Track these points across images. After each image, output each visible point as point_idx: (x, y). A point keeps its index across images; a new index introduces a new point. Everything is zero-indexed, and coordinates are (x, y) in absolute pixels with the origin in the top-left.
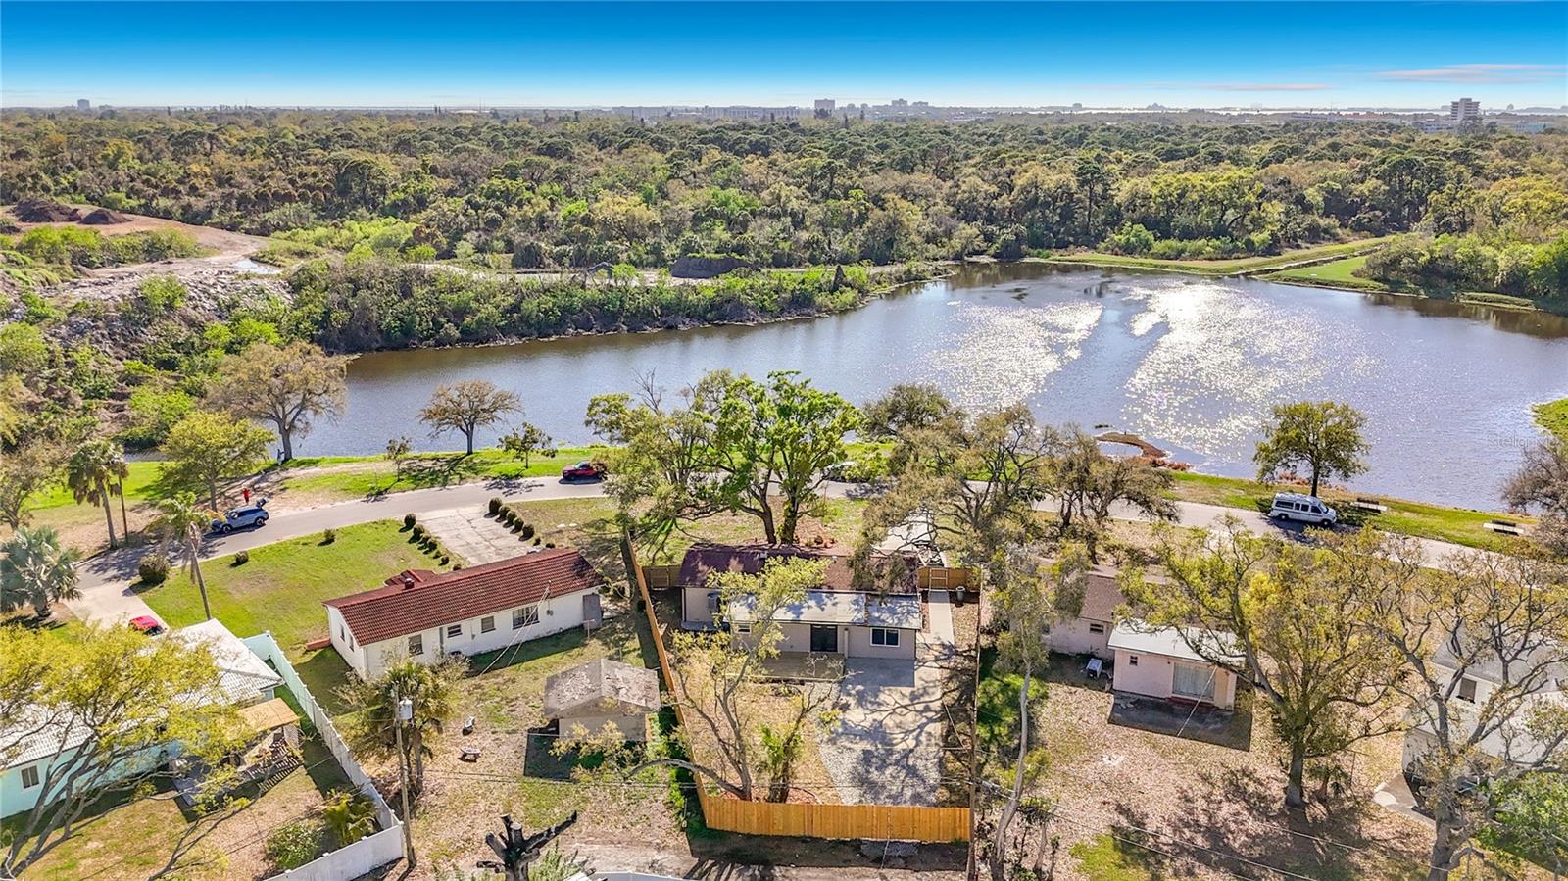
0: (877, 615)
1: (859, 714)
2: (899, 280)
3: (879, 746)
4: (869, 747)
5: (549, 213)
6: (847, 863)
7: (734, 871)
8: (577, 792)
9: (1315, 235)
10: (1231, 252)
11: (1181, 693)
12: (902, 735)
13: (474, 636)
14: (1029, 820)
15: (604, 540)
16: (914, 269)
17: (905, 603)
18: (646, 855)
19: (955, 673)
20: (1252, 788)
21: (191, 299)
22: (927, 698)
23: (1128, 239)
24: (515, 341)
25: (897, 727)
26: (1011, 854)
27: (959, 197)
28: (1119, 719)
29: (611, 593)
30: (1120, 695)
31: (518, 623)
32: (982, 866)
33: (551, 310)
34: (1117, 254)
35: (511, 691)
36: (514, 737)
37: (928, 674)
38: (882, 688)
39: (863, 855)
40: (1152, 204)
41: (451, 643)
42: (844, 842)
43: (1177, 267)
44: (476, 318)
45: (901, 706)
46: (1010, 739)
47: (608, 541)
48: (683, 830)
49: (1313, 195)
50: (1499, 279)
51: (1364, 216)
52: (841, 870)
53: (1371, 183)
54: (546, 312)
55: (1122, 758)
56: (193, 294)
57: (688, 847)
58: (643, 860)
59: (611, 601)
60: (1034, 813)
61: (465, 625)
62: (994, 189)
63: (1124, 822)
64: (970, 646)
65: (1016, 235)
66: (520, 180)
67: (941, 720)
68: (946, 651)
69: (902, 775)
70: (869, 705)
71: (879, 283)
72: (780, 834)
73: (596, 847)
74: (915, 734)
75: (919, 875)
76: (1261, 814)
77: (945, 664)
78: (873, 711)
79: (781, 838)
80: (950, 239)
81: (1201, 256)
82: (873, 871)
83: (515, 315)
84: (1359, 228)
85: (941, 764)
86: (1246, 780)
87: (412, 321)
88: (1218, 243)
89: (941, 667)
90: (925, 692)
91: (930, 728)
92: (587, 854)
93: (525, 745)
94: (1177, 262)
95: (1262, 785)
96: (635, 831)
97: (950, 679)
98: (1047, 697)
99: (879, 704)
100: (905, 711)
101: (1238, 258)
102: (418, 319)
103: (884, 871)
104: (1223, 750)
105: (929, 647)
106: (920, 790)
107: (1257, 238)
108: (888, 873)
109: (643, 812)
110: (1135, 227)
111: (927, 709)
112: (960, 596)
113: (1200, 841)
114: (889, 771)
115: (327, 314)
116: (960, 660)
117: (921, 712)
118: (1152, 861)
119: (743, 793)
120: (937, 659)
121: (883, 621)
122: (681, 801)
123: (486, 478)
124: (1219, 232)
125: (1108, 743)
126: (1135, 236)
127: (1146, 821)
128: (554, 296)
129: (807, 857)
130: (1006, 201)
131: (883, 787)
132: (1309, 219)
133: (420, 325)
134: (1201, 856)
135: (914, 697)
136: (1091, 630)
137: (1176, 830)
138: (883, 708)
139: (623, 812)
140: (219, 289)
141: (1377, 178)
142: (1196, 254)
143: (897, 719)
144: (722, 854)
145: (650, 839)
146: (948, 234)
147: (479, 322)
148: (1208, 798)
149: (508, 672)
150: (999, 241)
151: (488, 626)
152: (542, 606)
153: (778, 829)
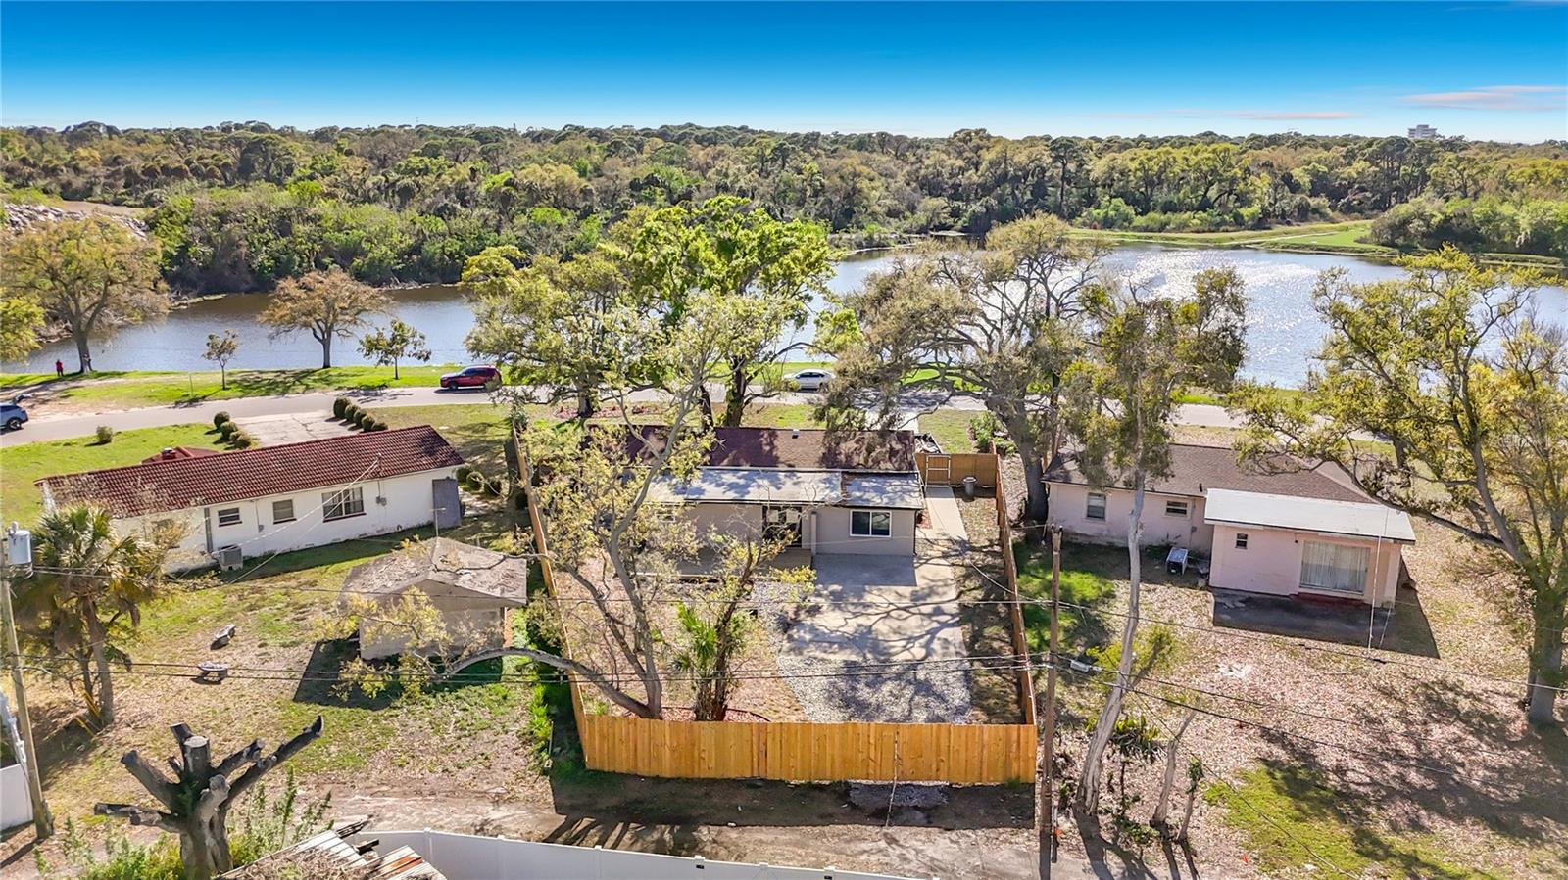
0: (858, 494)
1: (835, 618)
2: (860, 245)
3: (869, 656)
4: (853, 658)
5: (470, 183)
6: (827, 819)
7: (628, 835)
8: (376, 721)
9: (1304, 213)
10: (1219, 225)
11: (1312, 587)
12: (903, 643)
13: (261, 527)
14: (1123, 750)
15: (483, 441)
16: (876, 236)
17: (897, 482)
18: (474, 812)
19: (971, 572)
20: (1465, 704)
21: (13, 224)
22: (936, 599)
23: (1107, 213)
24: (413, 286)
25: (895, 633)
26: (1107, 800)
27: (923, 172)
28: (1228, 621)
29: (482, 490)
30: (1221, 593)
31: (333, 513)
32: (1062, 819)
33: (458, 253)
34: (1095, 228)
35: (305, 597)
36: (293, 651)
37: (934, 572)
38: (867, 588)
39: (853, 806)
40: (1132, 178)
41: (224, 536)
42: (821, 788)
43: (1162, 238)
44: (367, 260)
45: (898, 609)
46: (1071, 646)
47: (488, 442)
48: (544, 773)
49: (1299, 175)
50: (1522, 237)
51: (1353, 197)
52: (817, 830)
53: (1360, 165)
54: (451, 255)
55: (1248, 668)
56: (16, 219)
57: (550, 799)
58: (468, 819)
59: (479, 500)
60: (1131, 741)
61: (245, 508)
62: (960, 163)
63: (1279, 753)
64: (990, 541)
65: (986, 207)
66: (441, 159)
67: (960, 624)
68: (957, 547)
69: (909, 692)
70: (850, 608)
71: (837, 246)
72: (712, 775)
73: (390, 801)
74: (923, 641)
75: (953, 835)
76: (1496, 739)
77: (958, 561)
78: (856, 615)
79: (713, 782)
80: (913, 214)
81: (1187, 229)
82: (872, 830)
83: (415, 257)
84: (1349, 210)
85: (968, 678)
86: (1451, 695)
87: (290, 261)
88: (1205, 215)
89: (953, 564)
90: (932, 592)
91: (945, 633)
92: (371, 811)
93: (307, 661)
94: (1162, 234)
95: (1479, 700)
96: (461, 777)
97: (967, 577)
98: (1114, 597)
99: (867, 606)
100: (905, 614)
101: (1227, 231)
102: (296, 258)
103: (891, 830)
104: (1402, 657)
105: (931, 543)
106: (940, 712)
107: (1245, 212)
108: (901, 833)
109: (482, 749)
110: (1114, 200)
111: (938, 611)
112: (969, 489)
113: (1414, 777)
114: (887, 688)
115: (184, 248)
116: (977, 556)
117: (929, 615)
118: (1346, 808)
119: (649, 711)
120: (945, 556)
121: (868, 500)
122: (545, 728)
123: (340, 388)
124: (1205, 205)
125: (1221, 649)
126: (1114, 210)
127: (1315, 751)
128: (462, 240)
129: (753, 809)
130: (973, 177)
131: (879, 707)
132: (1298, 198)
133: (300, 266)
134: (1427, 800)
135: (917, 598)
136: (1168, 510)
137: (1371, 763)
138: (870, 611)
139: (448, 750)
140: (51, 217)
141: (1365, 160)
142: (1182, 227)
143: (895, 624)
144: (607, 810)
145: (486, 787)
146: (913, 209)
147: (371, 264)
148: (1402, 717)
149: (307, 575)
150: (968, 215)
151: (284, 513)
152: (370, 490)
153: (708, 769)
